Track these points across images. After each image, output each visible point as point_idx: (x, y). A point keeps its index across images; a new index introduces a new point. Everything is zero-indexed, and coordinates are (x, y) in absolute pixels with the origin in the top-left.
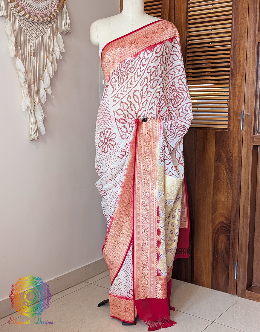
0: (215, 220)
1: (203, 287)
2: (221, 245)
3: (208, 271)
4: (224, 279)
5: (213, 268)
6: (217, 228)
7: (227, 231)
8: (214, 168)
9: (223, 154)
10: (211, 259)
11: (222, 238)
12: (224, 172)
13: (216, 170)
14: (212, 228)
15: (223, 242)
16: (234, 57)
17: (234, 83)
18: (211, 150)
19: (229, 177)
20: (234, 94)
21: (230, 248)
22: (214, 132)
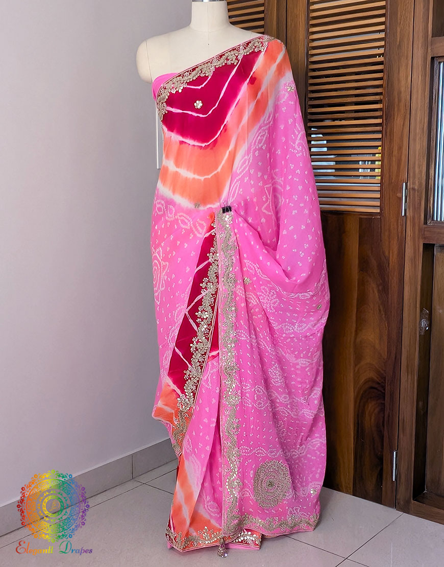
0: (359, 376)
2: (370, 421)
4: (374, 480)
5: (356, 460)
6: (363, 389)
7: (380, 394)
8: (357, 283)
9: (373, 259)
10: (353, 444)
12: (373, 291)
13: (361, 288)
14: (354, 389)
15: (373, 415)
16: (389, 84)
18: (351, 251)
19: (383, 300)
20: (391, 150)
21: (384, 426)
22: (357, 218)
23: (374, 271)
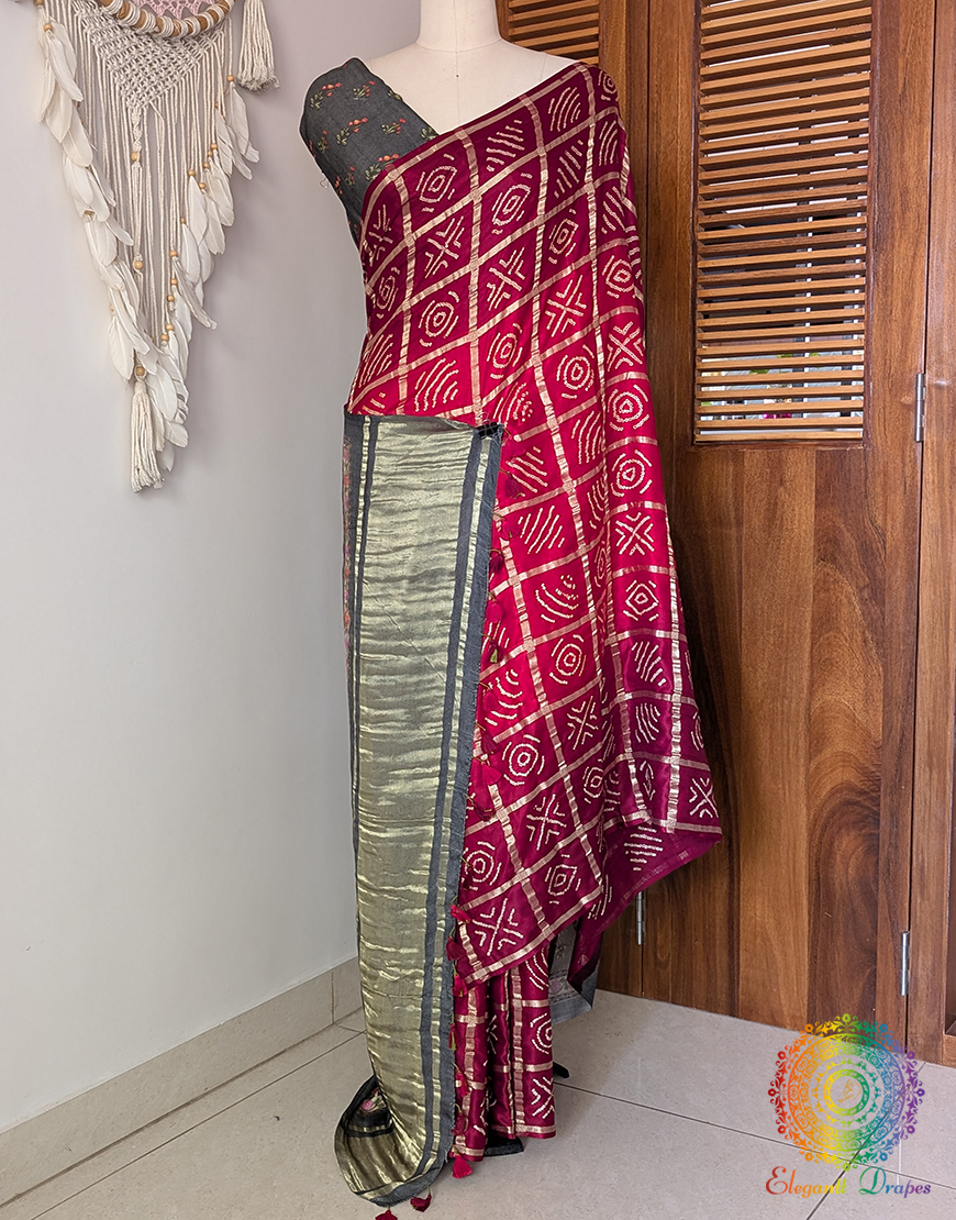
0: (819, 781)
1: (777, 1029)
2: (846, 871)
3: (793, 968)
4: (855, 997)
5: (816, 957)
6: (829, 807)
7: (868, 816)
8: (811, 586)
9: (847, 535)
10: (806, 925)
11: (848, 845)
12: (850, 603)
13: (822, 595)
14: (808, 809)
17: (885, 271)
18: (799, 521)
19: (872, 618)
20: (887, 310)
21: (877, 882)
22: (811, 453)
23: (852, 559)
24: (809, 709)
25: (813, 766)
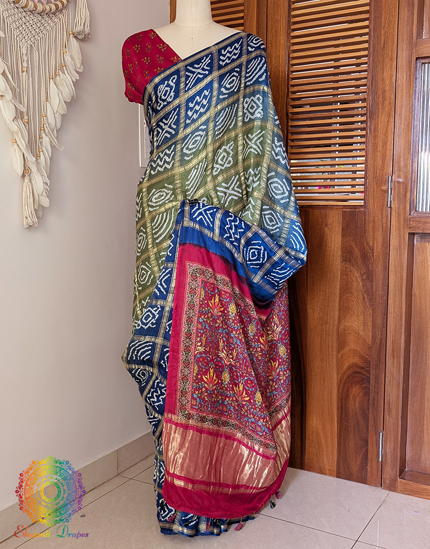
0: (342, 362)
1: (323, 475)
2: (354, 404)
3: (330, 448)
4: (358, 461)
5: (340, 443)
6: (347, 374)
7: (365, 379)
8: (340, 273)
9: (356, 249)
10: (336, 428)
11: (356, 391)
12: (357, 281)
13: (344, 277)
14: (338, 374)
16: (374, 84)
17: (375, 128)
18: (334, 243)
19: (367, 288)
20: (375, 146)
21: (369, 409)
22: (340, 212)
23: (358, 261)
24: (338, 329)
25: (340, 355)
